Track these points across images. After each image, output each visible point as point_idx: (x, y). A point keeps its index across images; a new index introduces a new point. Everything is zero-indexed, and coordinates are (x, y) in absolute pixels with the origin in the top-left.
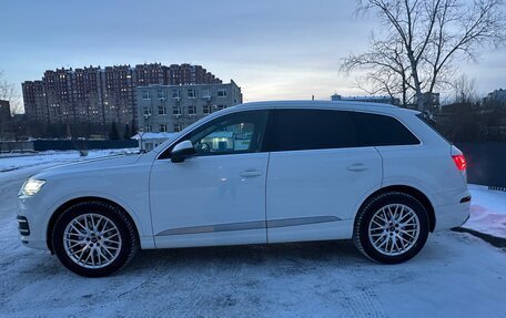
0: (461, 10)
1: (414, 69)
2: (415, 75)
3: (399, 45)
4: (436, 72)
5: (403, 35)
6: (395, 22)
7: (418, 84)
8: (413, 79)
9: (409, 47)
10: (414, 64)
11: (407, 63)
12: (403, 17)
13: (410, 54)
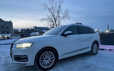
0: (62, 12)
1: (56, 22)
2: (56, 23)
3: (52, 17)
4: (59, 23)
5: (53, 15)
6: (51, 12)
7: (56, 25)
8: (55, 24)
9: (54, 18)
10: (55, 21)
11: (54, 20)
12: (53, 12)
13: (55, 19)
